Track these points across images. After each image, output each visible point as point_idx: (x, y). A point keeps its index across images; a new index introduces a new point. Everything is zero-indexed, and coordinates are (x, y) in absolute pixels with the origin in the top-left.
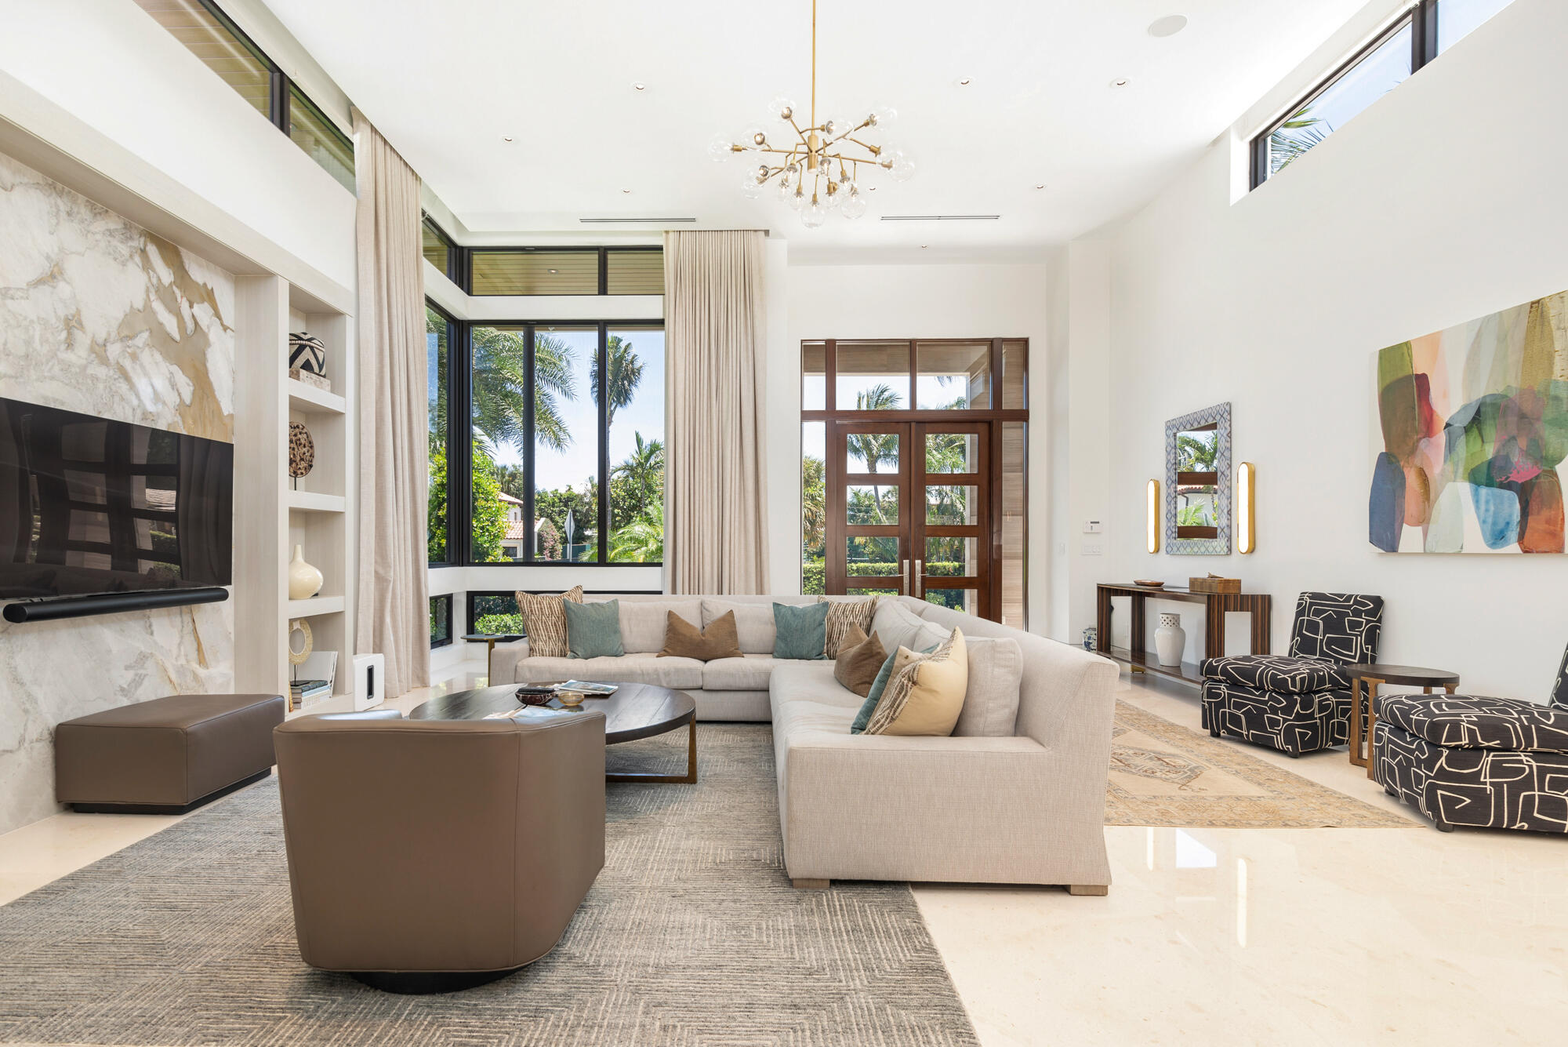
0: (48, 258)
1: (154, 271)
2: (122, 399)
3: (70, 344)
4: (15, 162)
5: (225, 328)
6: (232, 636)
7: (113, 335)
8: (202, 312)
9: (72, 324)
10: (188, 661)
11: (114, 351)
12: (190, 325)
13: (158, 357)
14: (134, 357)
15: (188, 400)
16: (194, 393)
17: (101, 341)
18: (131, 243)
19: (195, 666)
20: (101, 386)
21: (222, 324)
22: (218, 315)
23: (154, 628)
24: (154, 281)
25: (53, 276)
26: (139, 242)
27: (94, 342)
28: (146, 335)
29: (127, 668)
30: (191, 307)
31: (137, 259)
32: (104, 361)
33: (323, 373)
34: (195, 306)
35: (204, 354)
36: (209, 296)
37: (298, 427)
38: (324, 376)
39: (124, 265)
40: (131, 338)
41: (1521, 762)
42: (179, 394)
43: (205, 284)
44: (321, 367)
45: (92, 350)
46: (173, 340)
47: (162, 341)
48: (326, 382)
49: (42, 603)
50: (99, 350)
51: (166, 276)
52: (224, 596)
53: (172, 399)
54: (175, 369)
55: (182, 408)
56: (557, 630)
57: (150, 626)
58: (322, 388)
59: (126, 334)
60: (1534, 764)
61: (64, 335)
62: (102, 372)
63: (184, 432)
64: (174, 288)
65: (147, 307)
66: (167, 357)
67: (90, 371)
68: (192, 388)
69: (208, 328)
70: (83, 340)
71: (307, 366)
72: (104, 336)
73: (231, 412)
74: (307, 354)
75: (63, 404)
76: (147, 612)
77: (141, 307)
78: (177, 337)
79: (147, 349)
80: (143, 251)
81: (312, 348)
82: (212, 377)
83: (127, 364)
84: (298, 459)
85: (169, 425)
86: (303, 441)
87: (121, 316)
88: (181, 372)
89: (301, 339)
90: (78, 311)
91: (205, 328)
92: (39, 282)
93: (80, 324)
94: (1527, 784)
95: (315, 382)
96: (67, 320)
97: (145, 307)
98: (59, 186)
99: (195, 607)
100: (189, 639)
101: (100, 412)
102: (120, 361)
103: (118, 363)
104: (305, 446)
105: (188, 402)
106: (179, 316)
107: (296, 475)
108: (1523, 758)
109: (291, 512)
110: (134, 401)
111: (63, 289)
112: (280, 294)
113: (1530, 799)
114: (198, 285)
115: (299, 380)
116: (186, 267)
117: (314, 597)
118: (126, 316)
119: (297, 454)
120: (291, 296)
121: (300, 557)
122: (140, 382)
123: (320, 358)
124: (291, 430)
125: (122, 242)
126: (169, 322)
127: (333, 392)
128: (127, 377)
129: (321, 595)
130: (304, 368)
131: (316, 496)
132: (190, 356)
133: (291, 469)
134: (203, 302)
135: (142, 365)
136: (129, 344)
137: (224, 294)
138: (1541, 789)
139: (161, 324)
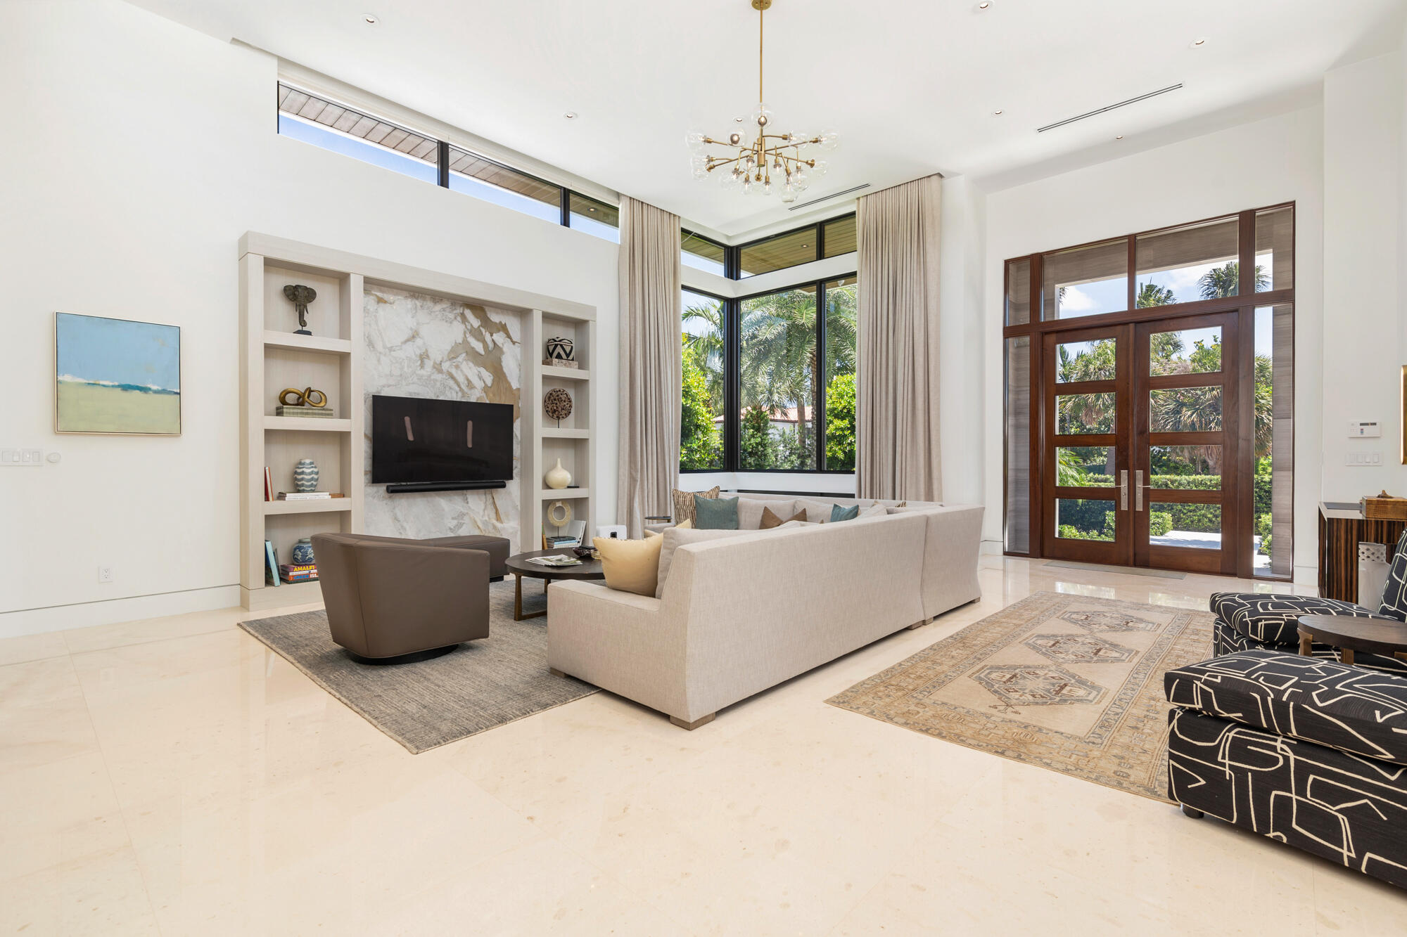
0: (411, 329)
1: (469, 322)
2: (450, 388)
3: (422, 366)
4: (395, 290)
5: (514, 343)
6: (518, 507)
7: (445, 358)
8: (499, 338)
9: (423, 357)
10: (489, 518)
11: (446, 366)
12: (491, 345)
13: (471, 364)
14: (457, 367)
15: (489, 383)
16: (493, 380)
17: (438, 363)
18: (455, 312)
19: (494, 521)
20: (438, 384)
21: (512, 341)
22: (509, 336)
23: (469, 500)
24: (469, 327)
25: (413, 337)
26: (459, 310)
27: (435, 363)
28: (464, 355)
29: (453, 518)
30: (492, 335)
31: (459, 318)
32: (440, 371)
33: (571, 358)
34: (494, 334)
35: (500, 359)
36: (503, 328)
37: (560, 391)
38: (573, 360)
39: (451, 323)
40: (454, 358)
41: (1274, 749)
42: (484, 382)
43: (501, 322)
44: (568, 355)
45: (434, 367)
46: (482, 355)
47: (474, 356)
48: (575, 364)
49: (407, 485)
50: (438, 368)
51: (475, 323)
52: (504, 486)
53: (479, 384)
54: (482, 370)
55: (486, 389)
56: (692, 517)
57: (467, 499)
58: (571, 367)
59: (453, 355)
60: (1292, 757)
61: (419, 362)
62: (439, 377)
63: (488, 402)
64: (481, 328)
65: (465, 341)
66: (477, 364)
67: (432, 377)
68: (492, 378)
69: (503, 345)
70: (429, 364)
71: (559, 356)
72: (440, 359)
73: (519, 387)
74: (559, 349)
75: (418, 394)
76: (465, 492)
77: (461, 342)
78: (483, 353)
79: (464, 362)
80: (462, 315)
81: (561, 345)
82: (505, 370)
83: (453, 371)
84: (560, 409)
85: (478, 399)
86: (563, 399)
87: (449, 348)
88: (485, 370)
89: (556, 341)
90: (427, 351)
91: (501, 345)
92: (408, 341)
93: (428, 356)
94: (1280, 779)
95: (565, 365)
96: (421, 355)
97: (463, 341)
98: (416, 296)
99: (494, 490)
100: (490, 507)
101: (438, 396)
102: (450, 370)
103: (448, 371)
104: (565, 401)
105: (489, 385)
106: (484, 342)
107: (558, 418)
108: (1279, 745)
109: (544, 439)
110: (457, 389)
111: (419, 341)
112: (537, 318)
113: (1283, 804)
114: (496, 323)
115: (552, 365)
116: (489, 316)
117: (569, 487)
118: (453, 347)
119: (557, 407)
120: (548, 318)
121: (559, 465)
122: (461, 379)
123: (568, 349)
124: (554, 393)
125: (450, 312)
126: (479, 347)
127: (579, 368)
128: (453, 378)
129: (578, 487)
130: (556, 358)
131: (566, 430)
132: (492, 361)
133: (555, 416)
134: (499, 331)
135: (461, 371)
136: (454, 360)
137: (513, 325)
138: (1301, 791)
139: (473, 348)
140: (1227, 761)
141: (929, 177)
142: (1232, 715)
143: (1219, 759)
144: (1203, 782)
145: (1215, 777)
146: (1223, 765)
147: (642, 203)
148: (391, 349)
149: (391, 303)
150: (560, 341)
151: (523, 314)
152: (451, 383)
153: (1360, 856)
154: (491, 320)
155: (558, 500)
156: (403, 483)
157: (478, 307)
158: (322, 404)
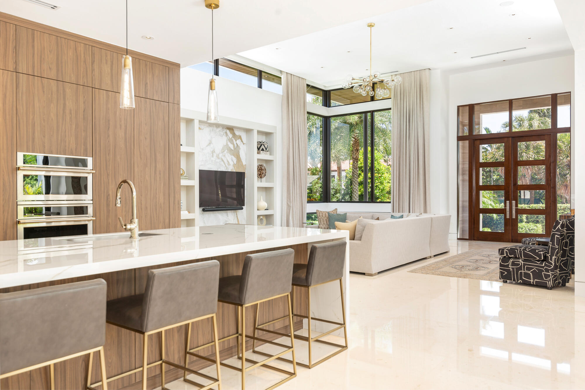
0: (209, 140)
1: (228, 136)
2: (222, 165)
3: (213, 156)
4: (204, 124)
5: (244, 144)
6: (246, 219)
8: (239, 142)
9: (213, 152)
11: (221, 155)
12: (236, 145)
13: (229, 154)
14: (224, 156)
16: (237, 161)
17: (218, 154)
18: (224, 131)
20: (218, 163)
21: (243, 143)
22: (242, 141)
23: (229, 215)
24: (228, 138)
25: (210, 143)
26: (225, 130)
27: (217, 154)
28: (226, 150)
31: (225, 134)
32: (219, 158)
33: (267, 150)
34: (237, 141)
35: (239, 151)
36: (240, 137)
37: (262, 165)
38: (268, 151)
39: (222, 136)
40: (223, 152)
41: (519, 262)
42: (233, 162)
43: (239, 135)
44: (266, 149)
46: (233, 150)
47: (230, 150)
48: (269, 153)
49: (208, 208)
50: (218, 157)
51: (230, 136)
52: (242, 209)
53: (232, 163)
55: (234, 165)
56: (327, 222)
57: (228, 215)
58: (267, 154)
60: (522, 262)
61: (212, 154)
62: (218, 160)
63: (235, 171)
64: (233, 138)
65: (227, 145)
66: (231, 154)
67: (216, 161)
69: (240, 145)
70: (215, 155)
71: (263, 150)
72: (219, 153)
73: (245, 164)
74: (263, 147)
76: (227, 211)
79: (227, 154)
81: (264, 145)
82: (241, 156)
83: (223, 158)
84: (262, 174)
85: (231, 170)
86: (263, 169)
87: (222, 148)
88: (234, 157)
89: (261, 143)
90: (214, 149)
91: (239, 146)
92: (208, 145)
93: (214, 152)
94: (520, 268)
95: (265, 153)
96: (212, 151)
97: (226, 145)
98: (211, 125)
99: (237, 211)
100: (236, 218)
101: (218, 169)
102: (222, 158)
103: (221, 158)
104: (263, 170)
105: (235, 163)
106: (233, 144)
107: (261, 177)
108: (520, 261)
109: (258, 187)
110: (224, 166)
111: (212, 145)
112: (255, 132)
113: (521, 273)
114: (237, 135)
115: (260, 154)
116: (235, 132)
117: (265, 210)
118: (223, 147)
119: (261, 172)
120: (259, 132)
121: (262, 200)
122: (226, 161)
123: (266, 147)
124: (259, 166)
125: (222, 132)
126: (231, 146)
127: (270, 155)
128: (223, 161)
129: (268, 210)
130: (261, 150)
131: (264, 183)
132: (236, 153)
133: (260, 177)
134: (238, 139)
135: (226, 157)
136: (223, 153)
137: (244, 135)
138: (524, 270)
139: (230, 147)
140: (511, 267)
141: (425, 69)
142: (512, 256)
143: (509, 267)
144: (506, 273)
145: (508, 271)
146: (510, 268)
147: (291, 74)
148: (203, 149)
149: (202, 130)
150: (263, 143)
151: (248, 131)
152: (222, 163)
153: (534, 280)
154: (236, 135)
155: (261, 215)
156: (207, 208)
157: (231, 129)
158: (183, 174)
